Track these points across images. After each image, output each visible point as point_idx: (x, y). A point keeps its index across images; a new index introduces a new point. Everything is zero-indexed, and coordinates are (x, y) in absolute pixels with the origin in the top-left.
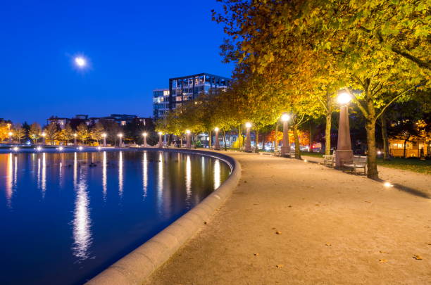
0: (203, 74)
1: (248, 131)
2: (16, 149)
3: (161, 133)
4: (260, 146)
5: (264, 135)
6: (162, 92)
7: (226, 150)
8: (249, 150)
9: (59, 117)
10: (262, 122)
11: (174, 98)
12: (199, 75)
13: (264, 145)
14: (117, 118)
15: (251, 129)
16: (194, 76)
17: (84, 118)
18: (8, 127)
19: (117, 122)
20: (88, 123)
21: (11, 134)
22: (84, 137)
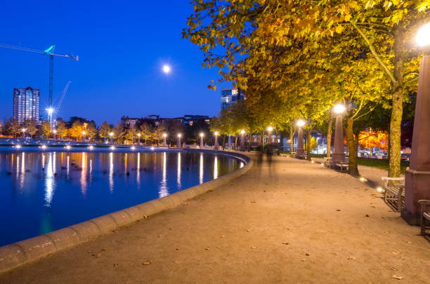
2: (91, 148)
3: (217, 134)
6: (231, 91)
9: (129, 117)
14: (187, 118)
17: (155, 118)
18: (85, 126)
19: (186, 122)
20: (157, 123)
21: (84, 133)
22: (146, 137)
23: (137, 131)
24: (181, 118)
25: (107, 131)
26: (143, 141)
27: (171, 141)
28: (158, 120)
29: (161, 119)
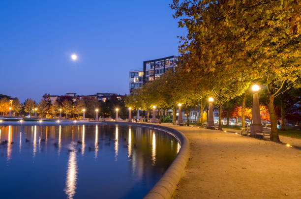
0: (173, 57)
1: (210, 105)
3: (130, 108)
4: (224, 122)
5: (228, 109)
6: (138, 73)
7: (188, 125)
8: (211, 126)
10: (226, 96)
11: (148, 78)
12: (169, 58)
13: (228, 120)
14: (100, 95)
15: (214, 104)
16: (164, 59)
17: (73, 95)
18: (11, 102)
19: (99, 99)
20: (75, 100)
21: (10, 108)
22: (67, 112)
23: (59, 106)
24: (95, 96)
25: (32, 106)
26: (63, 115)
27: (89, 115)
28: (75, 97)
29: (79, 96)
